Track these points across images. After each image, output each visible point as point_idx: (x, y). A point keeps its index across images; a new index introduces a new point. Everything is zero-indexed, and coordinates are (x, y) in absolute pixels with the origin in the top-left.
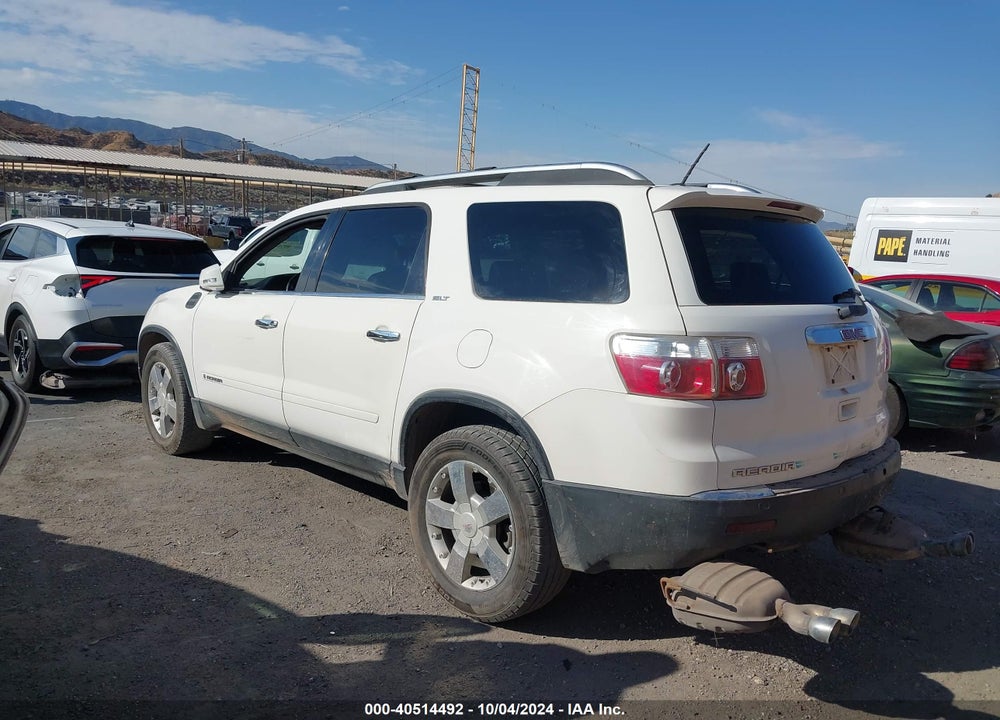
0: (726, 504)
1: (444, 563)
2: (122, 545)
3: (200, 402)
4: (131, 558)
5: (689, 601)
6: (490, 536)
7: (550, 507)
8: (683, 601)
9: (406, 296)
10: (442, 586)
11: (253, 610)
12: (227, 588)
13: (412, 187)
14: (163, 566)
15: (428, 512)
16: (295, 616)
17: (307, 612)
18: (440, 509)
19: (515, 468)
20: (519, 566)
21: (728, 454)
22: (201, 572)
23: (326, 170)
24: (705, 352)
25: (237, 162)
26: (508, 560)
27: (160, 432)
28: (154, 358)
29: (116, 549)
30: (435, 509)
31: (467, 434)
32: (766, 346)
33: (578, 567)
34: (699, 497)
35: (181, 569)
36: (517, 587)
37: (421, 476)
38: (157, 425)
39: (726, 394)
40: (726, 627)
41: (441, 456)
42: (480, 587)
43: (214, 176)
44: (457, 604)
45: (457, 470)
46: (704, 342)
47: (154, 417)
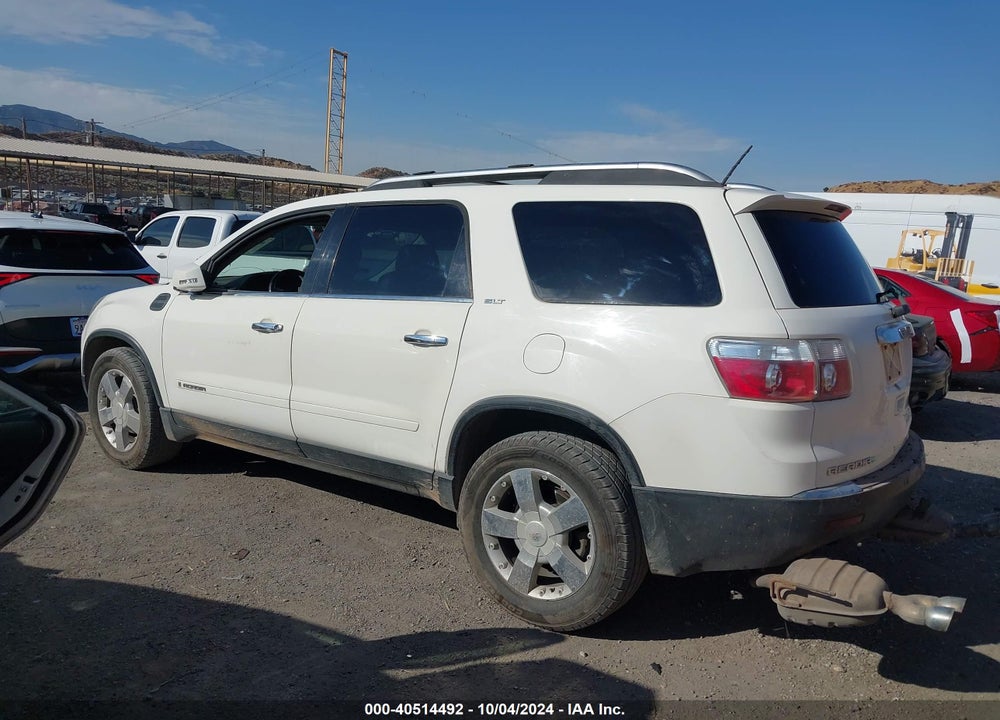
0: (826, 502)
1: (506, 574)
2: (125, 575)
3: (171, 412)
4: (145, 589)
5: (801, 599)
6: (563, 544)
7: (641, 513)
8: (793, 600)
9: (444, 299)
10: (504, 596)
11: (312, 638)
12: (271, 616)
13: (429, 183)
14: (186, 597)
15: (484, 523)
16: (361, 641)
17: (371, 634)
18: (500, 519)
19: (596, 475)
20: (604, 574)
21: (825, 454)
22: (233, 600)
23: (181, 154)
24: (806, 354)
25: (86, 144)
26: (587, 568)
27: (115, 445)
28: (107, 365)
29: (123, 581)
30: (492, 519)
31: (536, 441)
32: (852, 347)
33: (667, 571)
34: (801, 498)
35: (208, 598)
36: (601, 595)
37: (478, 485)
38: (110, 438)
39: (825, 396)
40: (838, 622)
41: (501, 465)
42: (549, 596)
43: (65, 159)
44: (525, 615)
45: (522, 478)
46: (804, 346)
47: (105, 430)
